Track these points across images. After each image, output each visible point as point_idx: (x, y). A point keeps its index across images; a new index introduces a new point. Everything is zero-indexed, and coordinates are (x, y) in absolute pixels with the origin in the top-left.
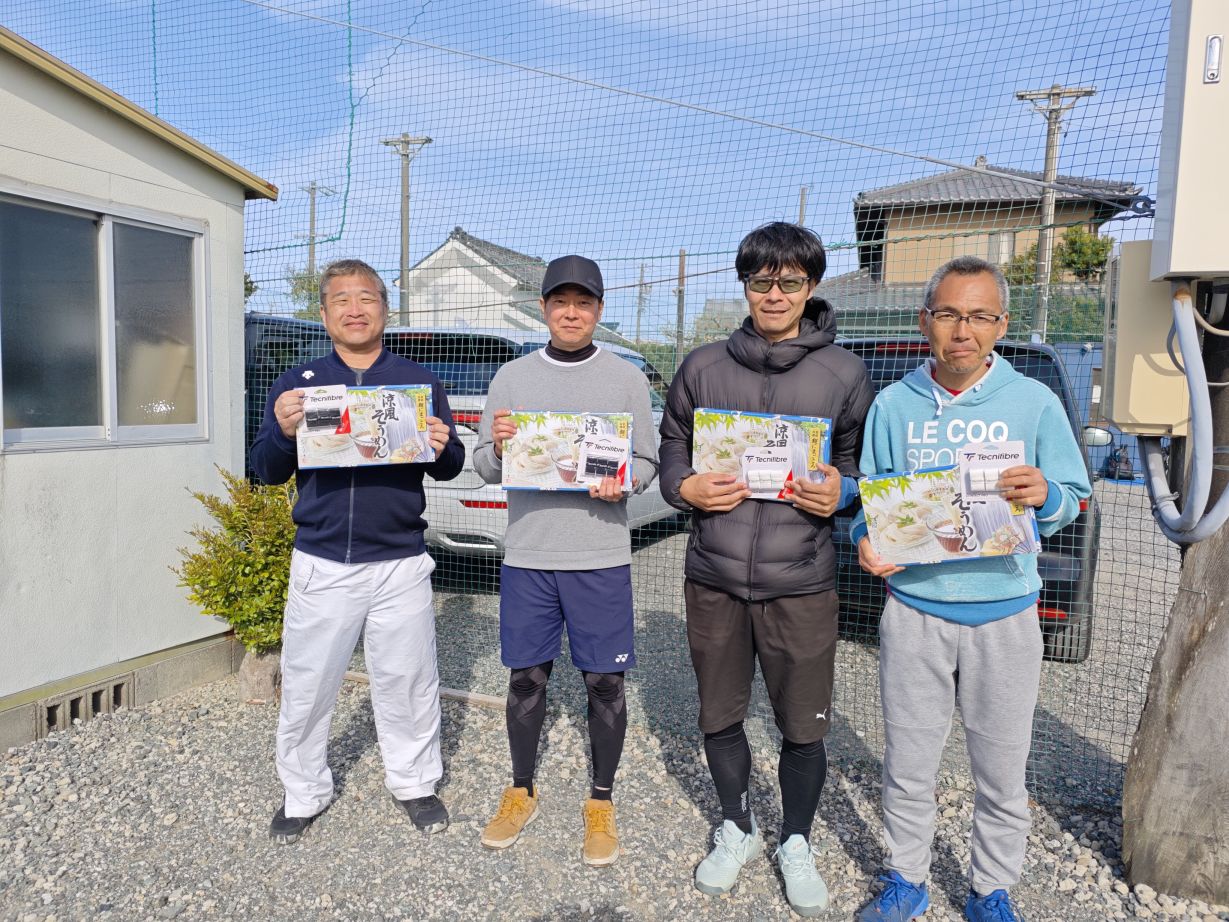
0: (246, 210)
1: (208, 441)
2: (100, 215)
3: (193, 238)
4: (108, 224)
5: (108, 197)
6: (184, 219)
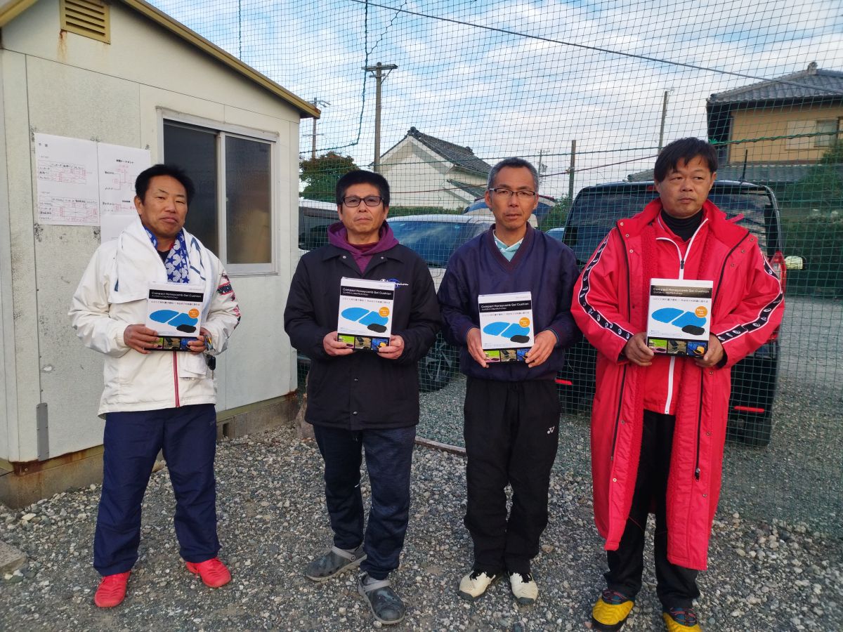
0: (301, 125)
1: (277, 274)
2: (218, 131)
3: (270, 145)
4: (223, 137)
5: (222, 120)
6: (265, 133)
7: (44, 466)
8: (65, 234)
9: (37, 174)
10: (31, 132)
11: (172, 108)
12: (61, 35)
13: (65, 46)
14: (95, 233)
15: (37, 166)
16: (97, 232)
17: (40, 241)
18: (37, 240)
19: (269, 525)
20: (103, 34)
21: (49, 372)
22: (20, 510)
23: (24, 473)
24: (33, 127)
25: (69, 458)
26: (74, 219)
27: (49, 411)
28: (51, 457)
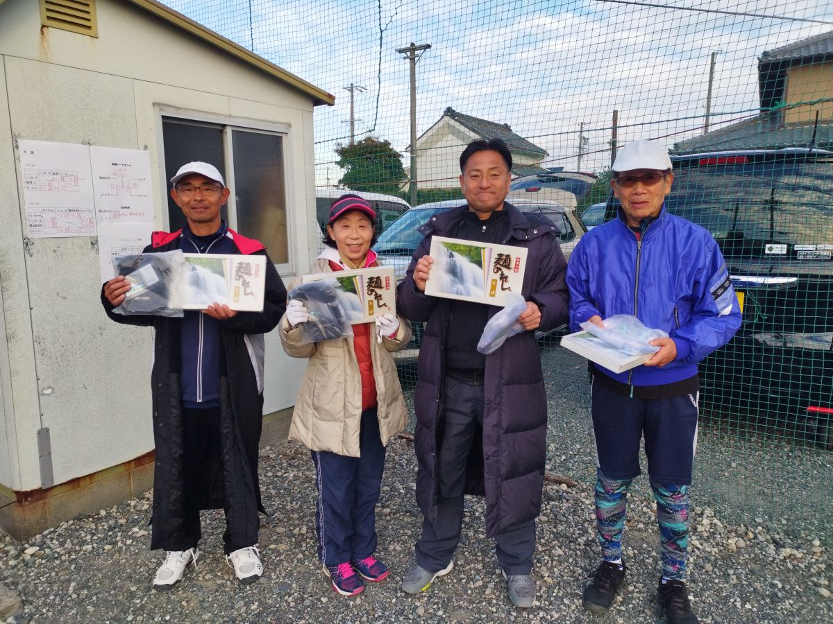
1: (295, 275)
2: (224, 126)
4: (229, 131)
5: (228, 113)
6: (276, 124)
7: (49, 494)
8: (58, 247)
9: (24, 185)
10: (15, 139)
11: (170, 104)
12: (42, 30)
13: (48, 43)
14: (92, 244)
15: (23, 175)
16: (94, 243)
17: (31, 256)
18: (27, 256)
19: (282, 557)
20: (89, 28)
21: (49, 395)
22: (24, 542)
23: (27, 503)
24: (17, 133)
25: (76, 483)
26: (67, 230)
27: (51, 436)
28: (55, 484)
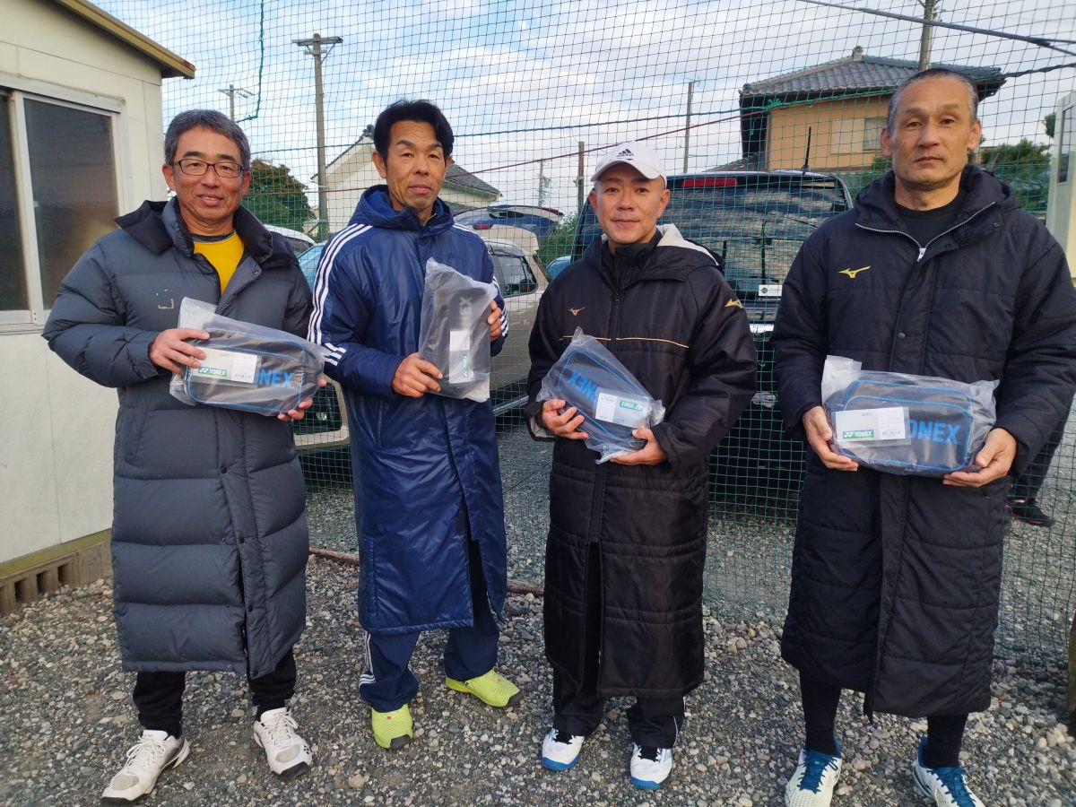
2: (10, 90)
3: (109, 118)
4: (18, 100)
5: (15, 71)
6: (99, 98)
